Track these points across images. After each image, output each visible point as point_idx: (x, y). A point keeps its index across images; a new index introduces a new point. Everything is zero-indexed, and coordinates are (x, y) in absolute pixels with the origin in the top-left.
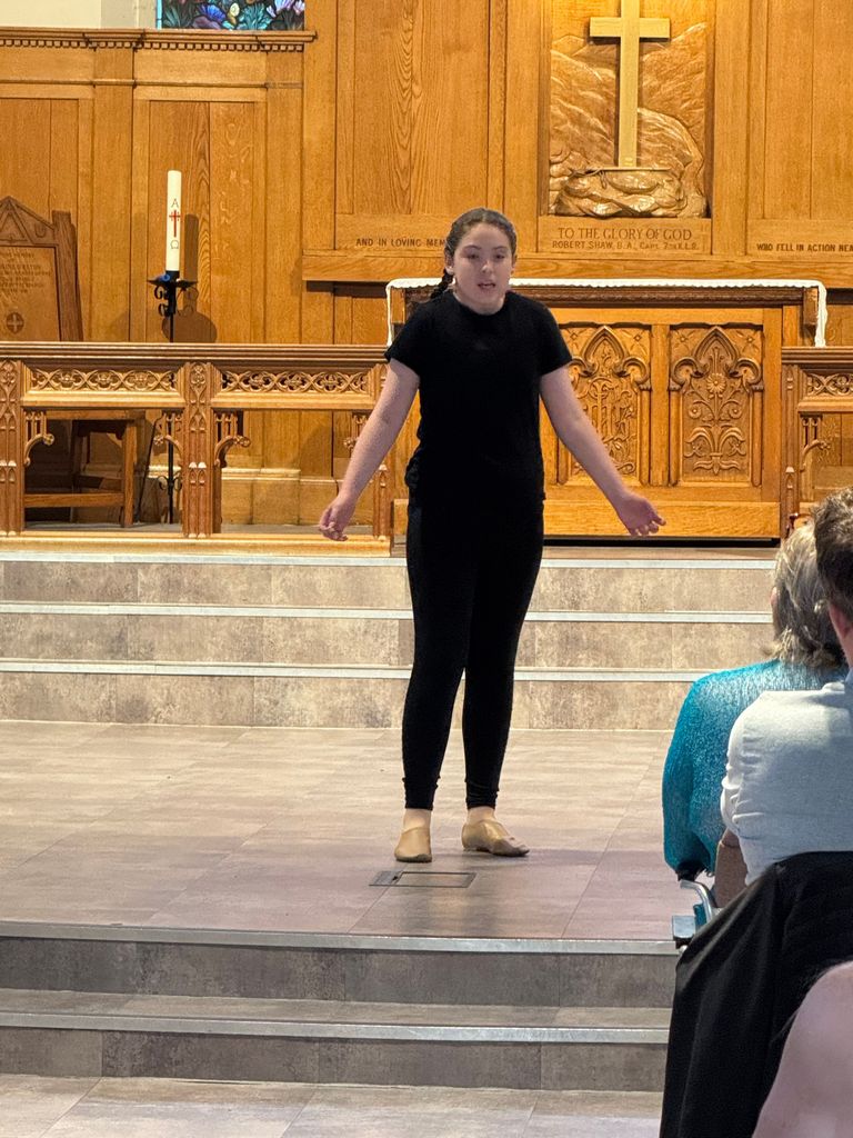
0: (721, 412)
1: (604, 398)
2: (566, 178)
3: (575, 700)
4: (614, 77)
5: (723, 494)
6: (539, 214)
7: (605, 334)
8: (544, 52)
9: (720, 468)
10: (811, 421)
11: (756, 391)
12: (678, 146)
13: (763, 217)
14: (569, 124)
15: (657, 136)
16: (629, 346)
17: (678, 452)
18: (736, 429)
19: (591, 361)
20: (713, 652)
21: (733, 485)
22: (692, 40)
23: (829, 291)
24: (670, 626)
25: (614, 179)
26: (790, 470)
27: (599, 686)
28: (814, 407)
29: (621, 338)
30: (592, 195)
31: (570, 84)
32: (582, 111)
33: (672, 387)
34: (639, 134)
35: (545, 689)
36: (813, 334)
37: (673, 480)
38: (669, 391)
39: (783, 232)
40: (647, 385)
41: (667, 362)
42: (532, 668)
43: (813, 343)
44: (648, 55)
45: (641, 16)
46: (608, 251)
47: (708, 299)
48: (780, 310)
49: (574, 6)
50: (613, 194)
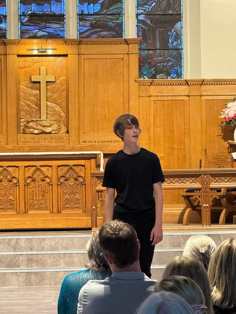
0: (73, 191)
1: (38, 187)
2: (26, 123)
3: (32, 277)
4: (39, 93)
5: (74, 215)
6: (18, 134)
7: (38, 169)
8: (18, 86)
9: (74, 207)
10: (100, 193)
11: (83, 184)
12: (58, 113)
13: (84, 133)
14: (26, 107)
15: (52, 110)
16: (45, 172)
17: (61, 203)
18: (78, 196)
19: (34, 176)
20: (73, 262)
21: (77, 212)
22: (61, 82)
23: (104, 154)
24: (60, 255)
25: (40, 123)
26: (94, 207)
27: (38, 273)
28: (100, 189)
29: (43, 170)
30: (33, 128)
31: (26, 95)
32: (30, 103)
33: (58, 184)
34: (47, 109)
35: (23, 274)
36: (100, 167)
37: (59, 212)
38: (58, 185)
39: (90, 137)
40: (51, 183)
41: (57, 176)
42: (19, 268)
43: (100, 170)
44: (49, 87)
45: (46, 75)
46: (39, 144)
47: (68, 158)
48: (90, 160)
49: (26, 73)
50: (40, 127)
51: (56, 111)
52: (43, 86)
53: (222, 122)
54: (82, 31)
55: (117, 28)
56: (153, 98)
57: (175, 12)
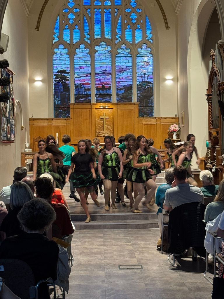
2: (98, 133)
4: (103, 122)
8: (96, 119)
14: (98, 127)
22: (111, 118)
30: (101, 134)
31: (98, 123)
34: (106, 128)
44: (106, 120)
45: (106, 116)
49: (98, 115)
50: (104, 134)
51: (109, 128)
52: (104, 119)
53: (168, 132)
54: (117, 100)
55: (130, 99)
56: (144, 124)
57: (151, 93)
